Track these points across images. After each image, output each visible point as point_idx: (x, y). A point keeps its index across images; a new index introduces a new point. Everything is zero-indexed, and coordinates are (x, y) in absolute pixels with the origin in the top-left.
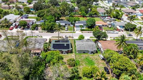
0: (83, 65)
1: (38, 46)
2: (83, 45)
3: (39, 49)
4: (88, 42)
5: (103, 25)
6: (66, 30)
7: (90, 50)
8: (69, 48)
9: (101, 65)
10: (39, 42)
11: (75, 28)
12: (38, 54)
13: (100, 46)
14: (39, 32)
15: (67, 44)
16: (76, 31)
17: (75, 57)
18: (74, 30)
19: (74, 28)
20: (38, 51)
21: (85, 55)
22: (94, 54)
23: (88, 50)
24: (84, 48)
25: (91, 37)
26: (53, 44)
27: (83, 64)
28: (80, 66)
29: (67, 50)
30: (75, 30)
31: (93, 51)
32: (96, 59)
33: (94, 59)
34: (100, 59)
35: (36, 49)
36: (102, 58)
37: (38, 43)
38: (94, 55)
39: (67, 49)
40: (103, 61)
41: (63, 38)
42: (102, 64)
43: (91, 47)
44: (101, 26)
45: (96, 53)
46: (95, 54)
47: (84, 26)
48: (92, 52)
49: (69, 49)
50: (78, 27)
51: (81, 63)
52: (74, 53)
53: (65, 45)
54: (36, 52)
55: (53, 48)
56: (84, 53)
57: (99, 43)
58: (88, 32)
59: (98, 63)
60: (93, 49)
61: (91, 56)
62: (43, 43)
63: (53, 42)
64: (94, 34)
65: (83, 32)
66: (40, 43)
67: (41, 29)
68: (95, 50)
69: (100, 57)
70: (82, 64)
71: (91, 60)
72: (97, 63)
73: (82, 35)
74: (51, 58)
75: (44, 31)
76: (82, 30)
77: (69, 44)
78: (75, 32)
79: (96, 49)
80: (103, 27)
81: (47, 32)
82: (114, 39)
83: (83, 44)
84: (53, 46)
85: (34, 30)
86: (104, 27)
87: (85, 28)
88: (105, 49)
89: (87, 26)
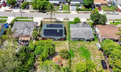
0: (77, 57)
1: (28, 32)
2: (78, 32)
3: (28, 36)
4: (85, 27)
5: (101, 4)
6: (60, 10)
7: (86, 38)
8: (62, 34)
9: (98, 56)
10: (28, 26)
11: (70, 7)
12: (27, 41)
13: (97, 32)
14: (30, 11)
15: (60, 30)
16: (72, 11)
17: (68, 46)
18: (69, 10)
20: (26, 39)
21: (80, 44)
22: (90, 41)
23: (84, 38)
24: (80, 35)
25: (88, 20)
26: (44, 30)
27: (78, 55)
28: (74, 57)
29: (59, 38)
30: (71, 9)
31: (90, 39)
32: (93, 49)
33: (90, 48)
34: (97, 48)
35: (24, 36)
36: (100, 48)
37: (27, 29)
38: (91, 43)
39: (60, 36)
40: (100, 51)
41: (56, 20)
42: (99, 55)
43: (88, 35)
44: (99, 5)
45: (93, 40)
47: (81, 5)
48: (88, 40)
49: (62, 36)
50: (74, 6)
51: (75, 54)
52: (67, 41)
53: (58, 31)
54: (24, 39)
55: (44, 34)
56: (79, 40)
57: (96, 27)
58: (85, 13)
59: (95, 54)
60: (89, 36)
61: (87, 45)
62: (32, 27)
63: (44, 27)
65: (79, 12)
66: (29, 28)
67: (32, 9)
68: (91, 38)
69: (97, 46)
70: (76, 55)
71: (87, 51)
72: (93, 54)
73: (78, 18)
74: (40, 51)
75: (35, 10)
76: (78, 10)
77: (62, 30)
78: (70, 13)
79: (93, 37)
81: (39, 11)
82: (114, 22)
83: (79, 30)
84: (44, 33)
85: (24, 9)
86: (103, 6)
87: (81, 7)
88: (104, 36)
89: (84, 5)
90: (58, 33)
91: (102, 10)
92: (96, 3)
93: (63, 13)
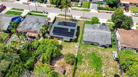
0: (85, 64)
1: (36, 28)
2: (93, 34)
3: (35, 32)
4: (102, 29)
5: (130, 3)
6: (79, 7)
7: (102, 43)
8: (73, 35)
9: (111, 68)
10: (39, 21)
11: (91, 4)
13: (117, 37)
14: (47, 6)
15: (71, 30)
16: (92, 10)
17: (78, 49)
18: (89, 7)
19: (89, 5)
20: (33, 35)
21: (92, 49)
22: (106, 47)
23: (98, 42)
24: (94, 39)
25: (109, 21)
26: (55, 27)
27: (86, 62)
28: (81, 64)
29: (69, 38)
30: (91, 7)
31: (105, 45)
32: (107, 58)
33: (103, 56)
34: (112, 58)
35: (32, 31)
36: (116, 58)
37: (37, 24)
38: (106, 50)
39: (70, 36)
40: (116, 62)
41: (71, 18)
42: (113, 67)
44: (128, 4)
45: (109, 47)
46: (108, 49)
47: (104, 3)
48: (103, 46)
49: (72, 37)
50: (95, 3)
51: (83, 60)
52: (78, 43)
54: (31, 35)
55: (53, 32)
56: (92, 44)
57: (117, 31)
58: (107, 12)
59: (108, 65)
60: (105, 41)
61: (100, 51)
62: (43, 23)
63: (56, 25)
64: (113, 19)
65: (100, 11)
66: (39, 24)
67: (50, 3)
69: (113, 55)
70: (84, 62)
71: (99, 59)
72: (105, 64)
75: (52, 5)
76: (99, 8)
77: (74, 30)
78: (89, 11)
80: (130, 6)
81: (56, 7)
83: (94, 32)
84: (53, 30)
85: (42, 3)
86: (132, 6)
87: (104, 6)
88: (124, 44)
89: (108, 3)
90: (69, 32)
91: (130, 11)
92: (123, 2)
93: (81, 10)
